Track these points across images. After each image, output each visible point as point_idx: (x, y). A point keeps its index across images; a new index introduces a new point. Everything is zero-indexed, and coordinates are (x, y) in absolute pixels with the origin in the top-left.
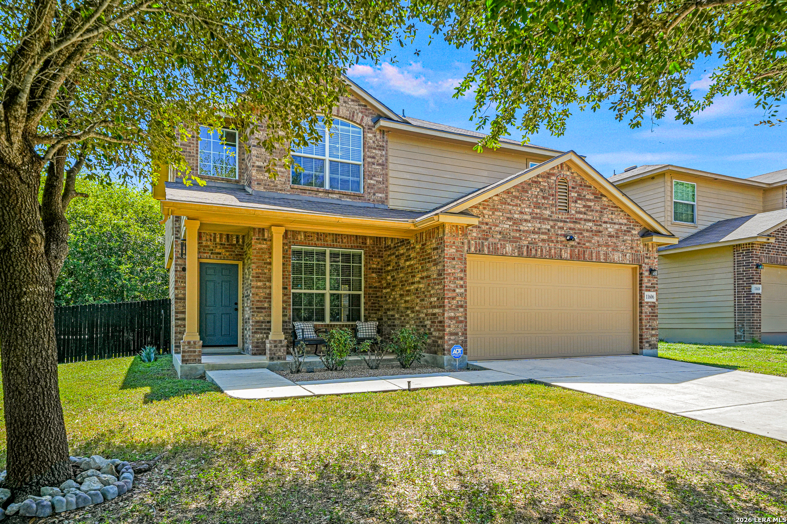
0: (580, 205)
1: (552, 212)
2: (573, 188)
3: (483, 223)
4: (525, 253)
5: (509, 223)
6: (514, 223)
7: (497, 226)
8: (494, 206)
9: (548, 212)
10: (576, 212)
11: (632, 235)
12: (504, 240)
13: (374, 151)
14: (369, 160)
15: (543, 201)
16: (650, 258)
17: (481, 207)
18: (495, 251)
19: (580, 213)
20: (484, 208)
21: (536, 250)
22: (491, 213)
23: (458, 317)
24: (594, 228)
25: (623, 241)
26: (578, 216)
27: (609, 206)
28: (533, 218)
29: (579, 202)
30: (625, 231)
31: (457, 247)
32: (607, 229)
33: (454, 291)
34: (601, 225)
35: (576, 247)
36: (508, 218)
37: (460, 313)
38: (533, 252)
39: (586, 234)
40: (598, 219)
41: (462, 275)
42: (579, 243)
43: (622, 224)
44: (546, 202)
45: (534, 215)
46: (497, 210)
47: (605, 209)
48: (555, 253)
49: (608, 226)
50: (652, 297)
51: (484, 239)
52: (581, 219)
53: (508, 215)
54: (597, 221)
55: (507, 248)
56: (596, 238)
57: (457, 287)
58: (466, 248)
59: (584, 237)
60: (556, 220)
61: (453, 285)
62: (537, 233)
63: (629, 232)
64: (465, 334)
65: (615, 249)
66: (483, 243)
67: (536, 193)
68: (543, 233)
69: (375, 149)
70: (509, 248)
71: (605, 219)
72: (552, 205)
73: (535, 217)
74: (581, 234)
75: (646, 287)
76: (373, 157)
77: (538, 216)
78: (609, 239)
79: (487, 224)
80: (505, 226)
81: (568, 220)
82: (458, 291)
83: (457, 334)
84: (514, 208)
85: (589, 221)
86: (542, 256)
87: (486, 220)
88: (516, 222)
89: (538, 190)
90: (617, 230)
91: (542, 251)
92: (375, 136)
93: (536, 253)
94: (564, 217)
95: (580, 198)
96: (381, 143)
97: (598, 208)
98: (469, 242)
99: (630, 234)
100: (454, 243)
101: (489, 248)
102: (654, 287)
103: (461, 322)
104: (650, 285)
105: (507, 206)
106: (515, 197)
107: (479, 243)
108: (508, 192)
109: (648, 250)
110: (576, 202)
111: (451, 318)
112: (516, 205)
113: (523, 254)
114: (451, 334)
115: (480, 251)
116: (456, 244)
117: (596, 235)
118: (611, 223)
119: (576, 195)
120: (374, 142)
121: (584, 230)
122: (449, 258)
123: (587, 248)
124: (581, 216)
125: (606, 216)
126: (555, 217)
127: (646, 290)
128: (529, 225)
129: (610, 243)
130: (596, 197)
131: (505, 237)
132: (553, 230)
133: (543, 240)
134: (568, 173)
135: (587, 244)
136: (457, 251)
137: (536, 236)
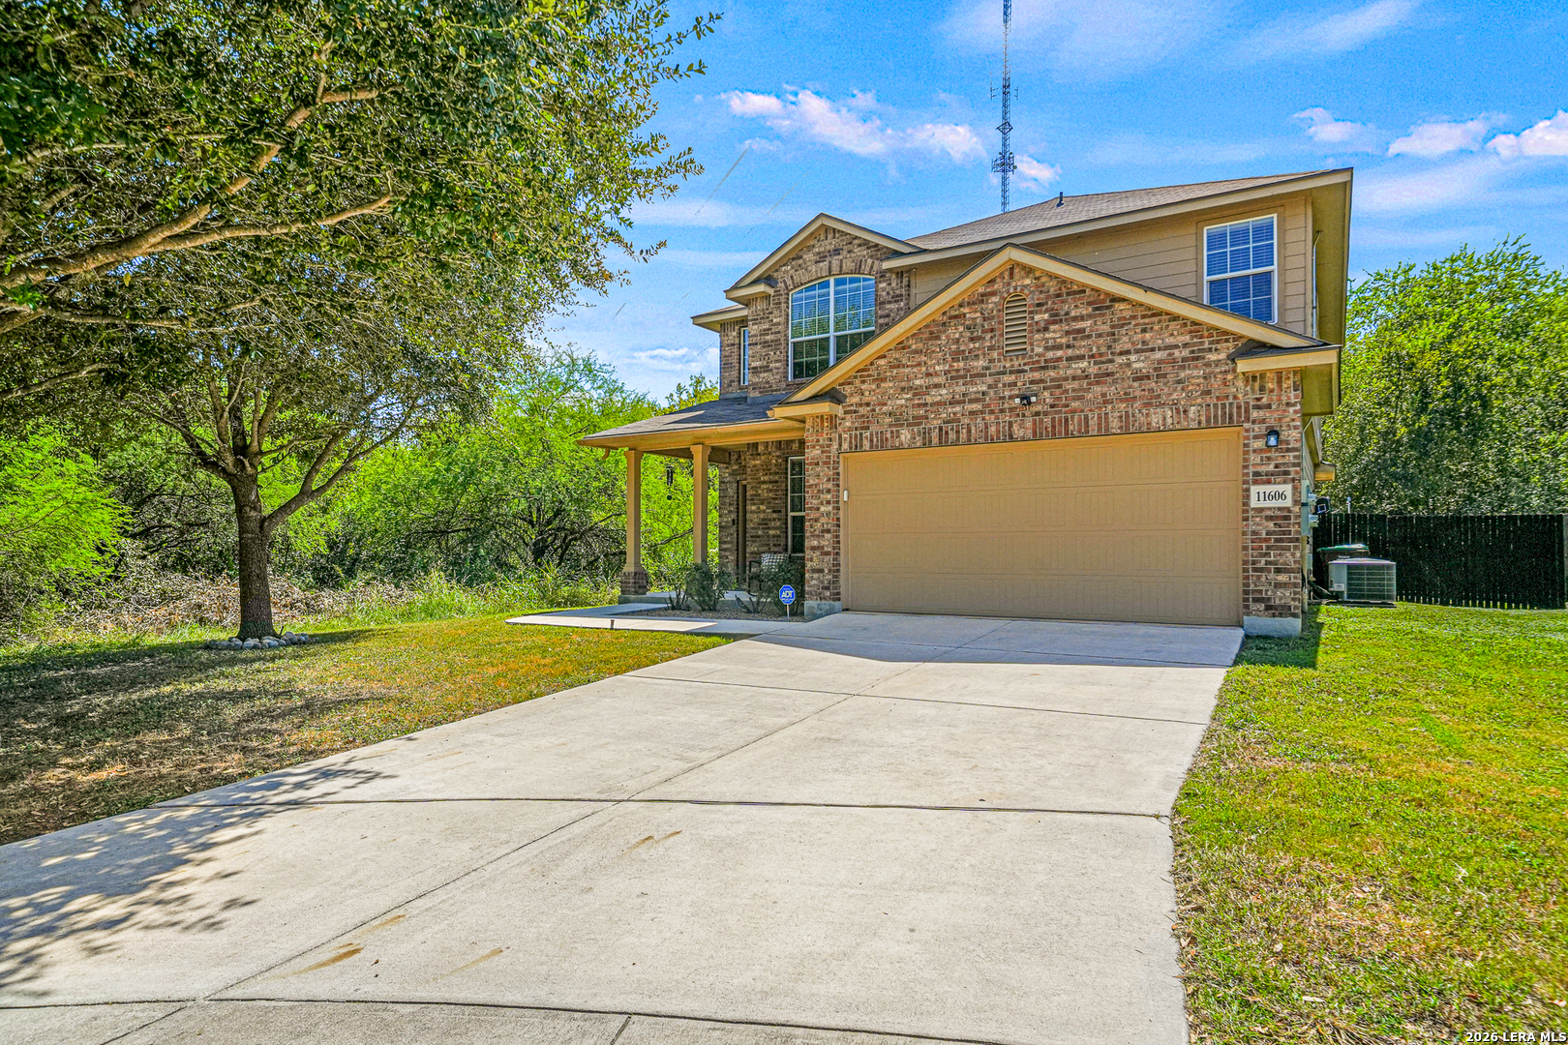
0: (1055, 334)
1: (990, 361)
2: (1039, 305)
3: (861, 405)
4: (935, 440)
5: (905, 396)
6: (915, 395)
7: (885, 404)
8: (879, 374)
9: (982, 363)
10: (1047, 349)
11: (1208, 365)
12: (896, 426)
13: (888, 306)
14: (881, 321)
15: (971, 346)
16: (1269, 406)
17: (857, 381)
18: (881, 444)
19: (1059, 347)
20: (863, 382)
21: (958, 432)
22: (874, 387)
23: (823, 547)
24: (1093, 370)
25: (1179, 382)
26: (1050, 355)
27: (1134, 317)
28: (952, 378)
29: (1052, 327)
30: (1184, 359)
31: (822, 446)
32: (1129, 365)
33: (818, 509)
34: (1111, 361)
35: (1046, 414)
36: (903, 389)
37: (827, 541)
38: (952, 436)
39: (1069, 385)
40: (1103, 350)
41: (830, 486)
42: (1052, 406)
43: (1177, 347)
44: (977, 345)
45: (954, 374)
46: (884, 380)
47: (1123, 326)
48: (998, 431)
49: (1133, 358)
50: (1282, 496)
51: (863, 428)
52: (1059, 359)
53: (903, 384)
54: (1101, 355)
55: (903, 437)
56: (1097, 389)
57: (822, 504)
58: (835, 446)
59: (1067, 391)
60: (999, 373)
61: (815, 502)
62: (959, 402)
63: (1197, 358)
64: (836, 570)
65: (1152, 401)
66: (861, 434)
67: (957, 336)
68: (971, 401)
69: (890, 302)
70: (905, 435)
71: (1124, 344)
72: (991, 348)
73: (954, 377)
74: (1060, 386)
75: (1256, 474)
76: (888, 316)
77: (962, 373)
78: (1136, 384)
79: (868, 405)
80: (898, 402)
81: (1026, 368)
82: (822, 509)
83: (821, 571)
84: (915, 370)
85: (1081, 358)
86: (969, 440)
87: (866, 399)
88: (918, 392)
89: (961, 329)
90: (1160, 362)
91: (969, 431)
92: (890, 284)
93: (958, 438)
94: (1016, 363)
95: (1055, 318)
96: (898, 292)
97: (1106, 328)
98: (840, 436)
99: (1200, 363)
100: (818, 441)
101: (871, 441)
102: (1286, 473)
103: (828, 553)
104: (1271, 468)
105: (902, 370)
106: (916, 352)
107: (856, 435)
108: (901, 346)
109: (1262, 389)
110: (1046, 329)
111: (813, 548)
112: (919, 364)
113: (930, 441)
114: (815, 571)
115: (857, 447)
116: (821, 442)
117: (1098, 383)
118: (1137, 351)
119: (1046, 316)
120: (888, 293)
121: (1066, 379)
122: (811, 464)
123: (1074, 411)
124: (1059, 353)
125: (1125, 339)
126: (998, 366)
127: (1255, 482)
128: (944, 392)
129: (1138, 393)
130: (1098, 309)
131: (898, 420)
132: (992, 392)
133: (972, 413)
134: (1027, 281)
135: (1075, 404)
136: (822, 452)
137: (958, 409)
